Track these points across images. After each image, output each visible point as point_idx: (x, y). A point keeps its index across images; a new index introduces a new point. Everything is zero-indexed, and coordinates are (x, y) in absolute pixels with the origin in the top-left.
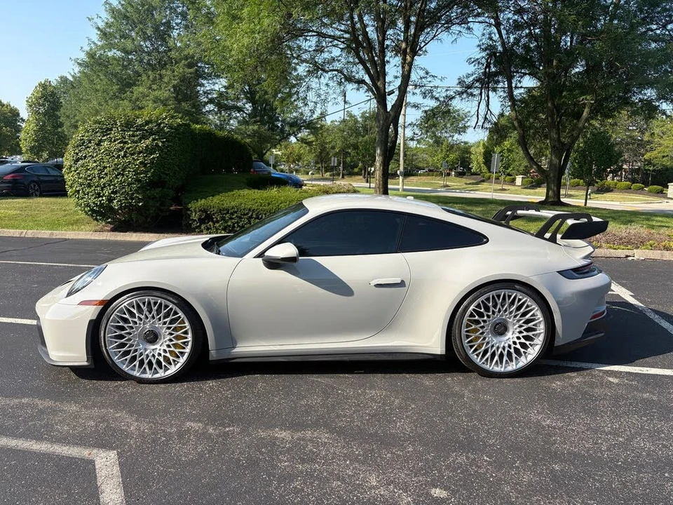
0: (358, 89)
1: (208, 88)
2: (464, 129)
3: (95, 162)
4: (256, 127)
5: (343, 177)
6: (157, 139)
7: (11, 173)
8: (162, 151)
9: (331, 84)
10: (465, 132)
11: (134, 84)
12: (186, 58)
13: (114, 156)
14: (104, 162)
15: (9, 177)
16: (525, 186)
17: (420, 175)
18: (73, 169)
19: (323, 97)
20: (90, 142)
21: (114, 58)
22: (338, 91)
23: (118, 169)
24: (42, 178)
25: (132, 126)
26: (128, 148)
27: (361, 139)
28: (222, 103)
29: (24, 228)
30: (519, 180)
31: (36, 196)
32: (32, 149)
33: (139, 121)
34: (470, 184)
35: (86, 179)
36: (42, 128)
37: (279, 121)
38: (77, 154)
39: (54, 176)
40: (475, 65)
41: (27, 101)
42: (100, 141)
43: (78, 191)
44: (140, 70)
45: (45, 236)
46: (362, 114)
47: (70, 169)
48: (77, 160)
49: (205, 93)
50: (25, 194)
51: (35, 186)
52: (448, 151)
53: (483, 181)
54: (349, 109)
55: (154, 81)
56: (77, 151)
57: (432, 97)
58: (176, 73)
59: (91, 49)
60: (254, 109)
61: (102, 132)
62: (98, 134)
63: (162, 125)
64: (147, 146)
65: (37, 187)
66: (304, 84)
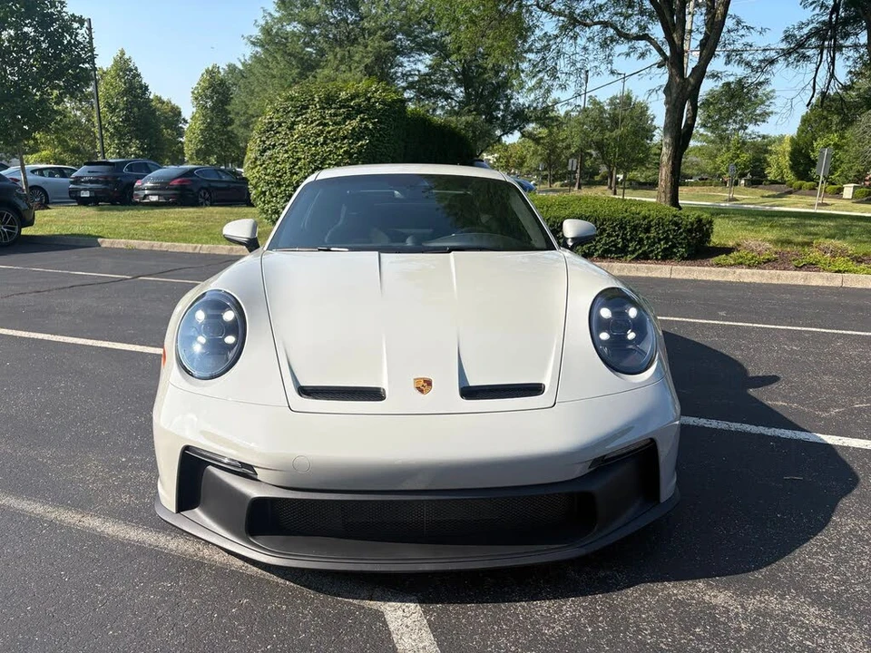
0: (628, 54)
1: (408, 69)
2: (765, 115)
3: (286, 152)
4: (470, 119)
5: (579, 188)
6: (366, 120)
7: (178, 178)
8: (373, 136)
9: (591, 46)
10: (764, 121)
11: (318, 66)
12: (383, 29)
13: (310, 143)
14: (297, 152)
15: (175, 183)
16: (857, 199)
17: (692, 184)
18: (258, 163)
19: (578, 65)
20: (280, 126)
21: (293, 33)
22: (602, 56)
23: (315, 161)
24: (212, 184)
25: (334, 102)
26: (329, 132)
27: (608, 134)
28: (424, 87)
29: (197, 242)
30: (848, 191)
31: (206, 205)
32: (198, 152)
33: (343, 95)
34: (769, 197)
35: (274, 175)
36: (209, 127)
37: (499, 110)
38: (264, 142)
39: (225, 181)
40: (814, 9)
41: (193, 93)
42: (294, 123)
43: (264, 193)
44: (325, 46)
45: (224, 253)
46: (611, 99)
47: (255, 162)
48: (264, 151)
49: (403, 75)
50: (195, 203)
51: (205, 194)
52: (738, 148)
53: (790, 193)
54: (593, 94)
55: (342, 61)
56: (264, 138)
57: (740, 62)
58: (369, 49)
59: (267, 23)
60: (468, 95)
61: (296, 112)
62: (291, 114)
63: (373, 100)
64: (354, 128)
65: (207, 195)
66: (554, 47)
